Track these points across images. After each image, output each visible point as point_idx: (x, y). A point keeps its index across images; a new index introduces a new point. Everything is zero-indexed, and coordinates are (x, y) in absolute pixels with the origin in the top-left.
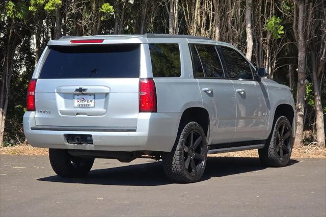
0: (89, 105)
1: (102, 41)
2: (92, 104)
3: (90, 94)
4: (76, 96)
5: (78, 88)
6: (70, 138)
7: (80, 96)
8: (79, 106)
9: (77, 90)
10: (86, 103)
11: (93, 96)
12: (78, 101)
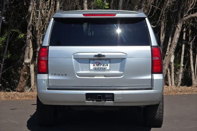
0: (105, 68)
1: (114, 15)
2: (108, 68)
3: (106, 59)
4: (91, 61)
5: (97, 54)
6: (88, 96)
7: (96, 61)
8: (95, 69)
9: (96, 56)
10: (102, 66)
11: (108, 61)
12: (94, 65)
